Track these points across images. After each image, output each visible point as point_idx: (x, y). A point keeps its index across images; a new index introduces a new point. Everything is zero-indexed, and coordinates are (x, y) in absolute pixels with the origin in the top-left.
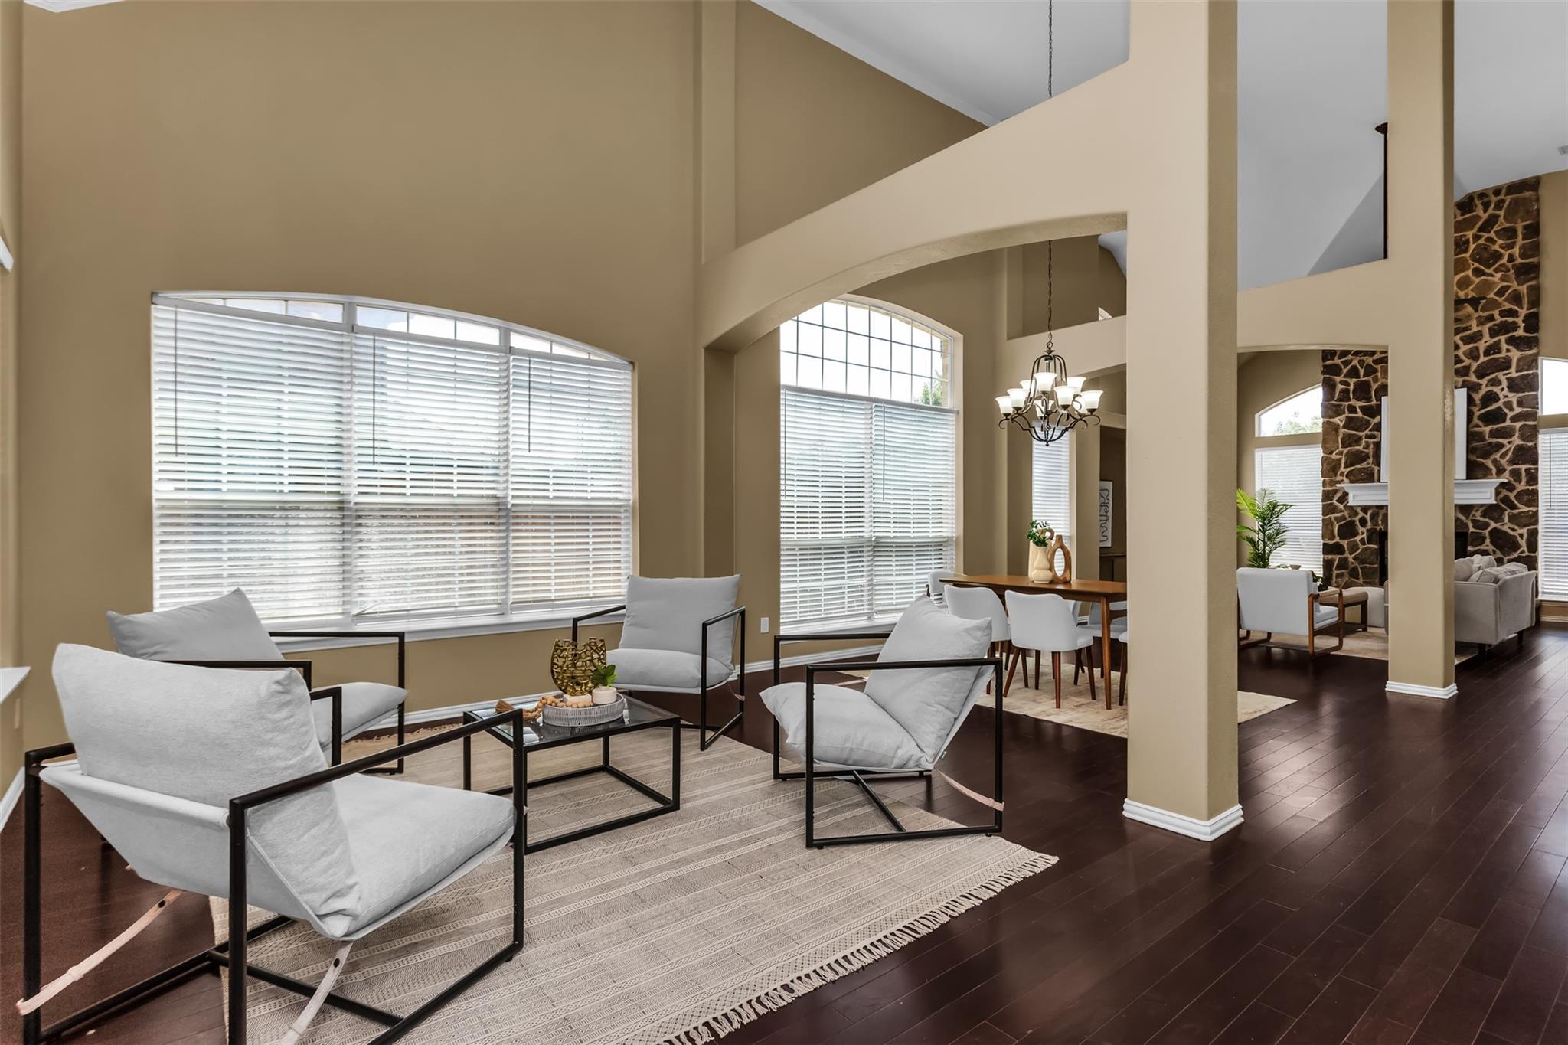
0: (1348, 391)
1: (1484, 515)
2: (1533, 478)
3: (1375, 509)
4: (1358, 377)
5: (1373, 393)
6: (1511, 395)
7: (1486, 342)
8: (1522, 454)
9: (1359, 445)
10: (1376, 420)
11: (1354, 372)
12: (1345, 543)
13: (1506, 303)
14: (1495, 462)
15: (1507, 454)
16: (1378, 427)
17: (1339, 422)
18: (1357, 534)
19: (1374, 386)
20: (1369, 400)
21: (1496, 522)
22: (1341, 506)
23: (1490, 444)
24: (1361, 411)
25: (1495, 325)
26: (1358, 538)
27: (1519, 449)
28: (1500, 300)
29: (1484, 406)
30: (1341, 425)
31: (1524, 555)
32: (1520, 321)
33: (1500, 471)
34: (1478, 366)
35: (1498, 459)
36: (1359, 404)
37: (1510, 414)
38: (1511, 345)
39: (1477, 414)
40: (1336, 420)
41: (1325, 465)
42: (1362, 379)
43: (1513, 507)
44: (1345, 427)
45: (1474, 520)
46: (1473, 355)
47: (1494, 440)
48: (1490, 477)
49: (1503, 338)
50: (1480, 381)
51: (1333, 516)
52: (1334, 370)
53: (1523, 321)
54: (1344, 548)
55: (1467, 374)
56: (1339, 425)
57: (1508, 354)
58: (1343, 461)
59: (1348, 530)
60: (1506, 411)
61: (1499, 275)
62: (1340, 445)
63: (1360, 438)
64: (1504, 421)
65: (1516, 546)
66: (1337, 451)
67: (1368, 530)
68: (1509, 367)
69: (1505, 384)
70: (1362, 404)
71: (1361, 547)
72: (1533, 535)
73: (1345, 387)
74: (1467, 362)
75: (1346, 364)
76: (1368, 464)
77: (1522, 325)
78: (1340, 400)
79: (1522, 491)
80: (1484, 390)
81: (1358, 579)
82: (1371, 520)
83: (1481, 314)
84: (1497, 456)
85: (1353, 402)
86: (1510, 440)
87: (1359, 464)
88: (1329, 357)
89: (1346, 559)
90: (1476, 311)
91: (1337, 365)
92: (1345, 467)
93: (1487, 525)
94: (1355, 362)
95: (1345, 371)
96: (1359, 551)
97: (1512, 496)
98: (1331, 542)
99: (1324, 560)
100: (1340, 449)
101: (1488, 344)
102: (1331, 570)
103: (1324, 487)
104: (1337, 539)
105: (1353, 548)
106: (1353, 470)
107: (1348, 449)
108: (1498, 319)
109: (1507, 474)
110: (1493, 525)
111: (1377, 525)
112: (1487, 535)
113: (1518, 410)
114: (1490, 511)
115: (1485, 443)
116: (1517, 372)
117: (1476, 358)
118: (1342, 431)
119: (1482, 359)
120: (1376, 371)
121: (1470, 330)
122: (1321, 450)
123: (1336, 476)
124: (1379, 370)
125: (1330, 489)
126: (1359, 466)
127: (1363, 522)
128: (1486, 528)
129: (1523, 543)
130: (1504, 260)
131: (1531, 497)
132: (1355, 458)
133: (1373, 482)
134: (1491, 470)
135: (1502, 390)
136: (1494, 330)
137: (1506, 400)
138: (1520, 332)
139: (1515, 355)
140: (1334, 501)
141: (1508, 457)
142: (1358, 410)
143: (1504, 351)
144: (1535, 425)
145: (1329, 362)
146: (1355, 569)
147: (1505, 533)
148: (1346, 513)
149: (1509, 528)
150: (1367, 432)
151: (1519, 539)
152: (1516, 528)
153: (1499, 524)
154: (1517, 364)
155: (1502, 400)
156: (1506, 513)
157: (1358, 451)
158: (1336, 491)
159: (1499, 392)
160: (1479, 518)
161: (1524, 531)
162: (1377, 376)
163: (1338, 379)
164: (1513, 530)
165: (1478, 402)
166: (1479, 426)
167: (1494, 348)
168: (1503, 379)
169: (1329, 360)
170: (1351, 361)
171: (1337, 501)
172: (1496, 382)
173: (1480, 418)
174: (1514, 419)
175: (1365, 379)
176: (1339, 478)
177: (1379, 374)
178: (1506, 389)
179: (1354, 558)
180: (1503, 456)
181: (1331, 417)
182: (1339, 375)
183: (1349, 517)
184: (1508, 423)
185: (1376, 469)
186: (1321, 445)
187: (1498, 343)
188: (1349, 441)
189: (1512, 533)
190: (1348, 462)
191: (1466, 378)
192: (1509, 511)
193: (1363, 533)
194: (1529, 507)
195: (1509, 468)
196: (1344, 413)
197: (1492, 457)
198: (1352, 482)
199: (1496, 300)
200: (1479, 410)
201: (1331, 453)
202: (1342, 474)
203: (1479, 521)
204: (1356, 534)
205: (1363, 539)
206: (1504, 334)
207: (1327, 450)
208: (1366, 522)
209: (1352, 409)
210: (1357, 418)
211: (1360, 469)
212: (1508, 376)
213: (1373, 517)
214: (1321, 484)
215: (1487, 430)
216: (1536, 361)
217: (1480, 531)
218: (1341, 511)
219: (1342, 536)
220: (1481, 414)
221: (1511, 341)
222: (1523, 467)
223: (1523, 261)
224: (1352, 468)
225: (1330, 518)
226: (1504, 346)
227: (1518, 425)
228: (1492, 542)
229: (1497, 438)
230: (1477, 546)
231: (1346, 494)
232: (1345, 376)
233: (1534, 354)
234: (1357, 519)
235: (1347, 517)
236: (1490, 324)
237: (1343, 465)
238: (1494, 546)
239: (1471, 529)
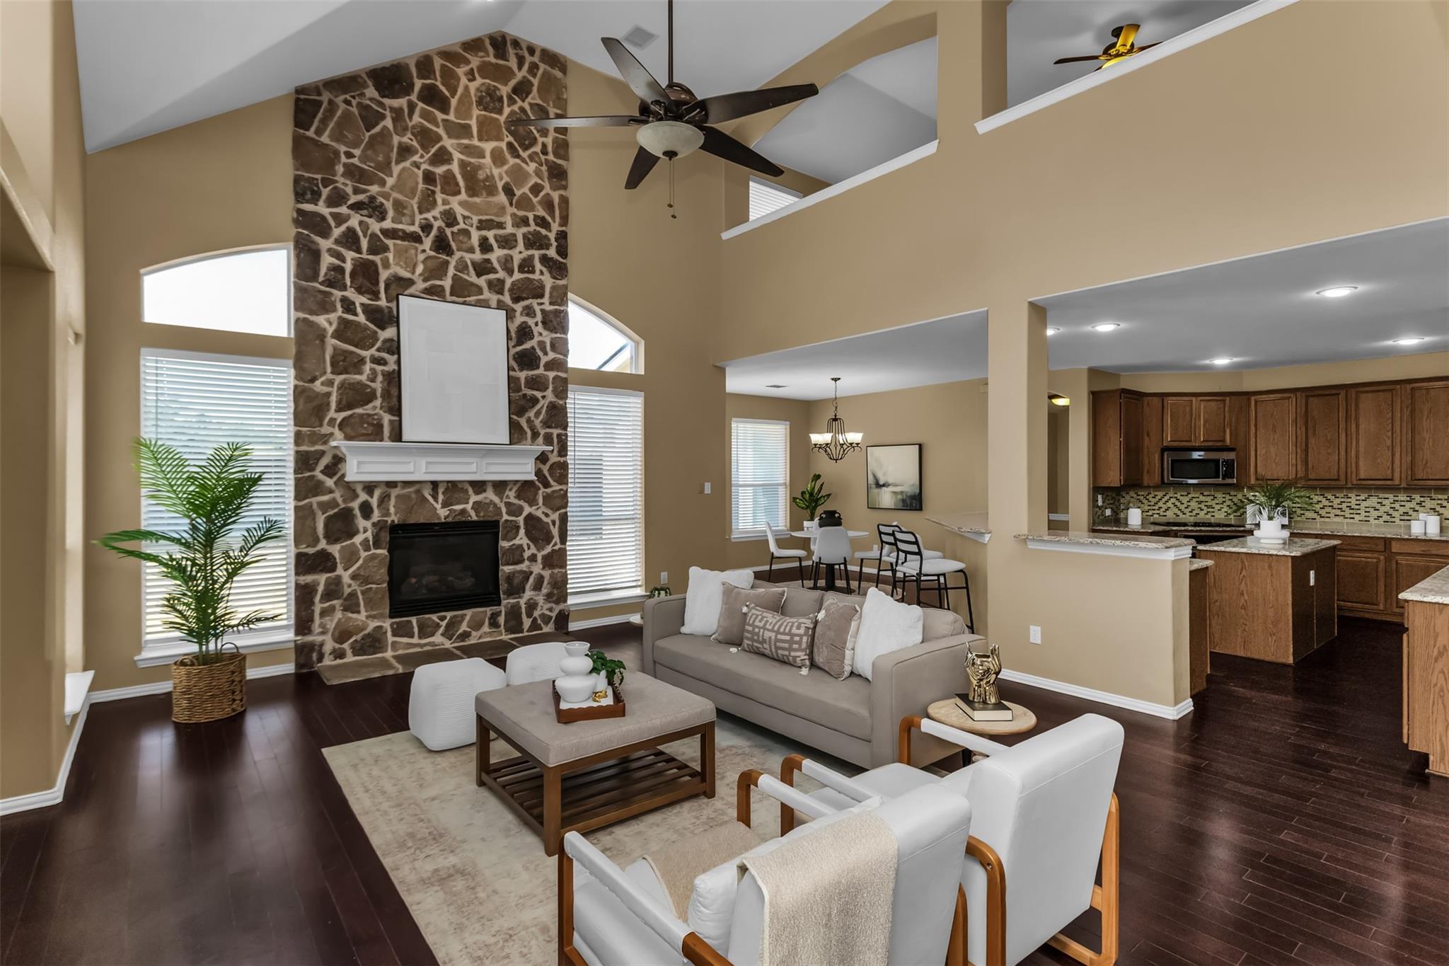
0: (341, 270)
1: (518, 497)
2: (563, 450)
3: (385, 489)
4: (359, 251)
5: (382, 286)
6: (545, 333)
7: (521, 252)
8: (555, 415)
9: (360, 373)
10: (389, 333)
11: (350, 239)
12: (335, 550)
13: (539, 208)
14: (529, 421)
15: (541, 413)
16: (394, 347)
17: (326, 325)
18: (356, 532)
19: (384, 275)
20: (376, 295)
21: (531, 506)
22: (330, 482)
23: (525, 395)
24: (364, 313)
25: (529, 232)
26: (358, 539)
27: (552, 407)
28: (535, 200)
29: (519, 343)
30: (331, 330)
31: (556, 548)
32: (552, 236)
33: (535, 435)
34: (513, 284)
35: (533, 419)
36: (360, 300)
37: (544, 359)
38: (546, 267)
39: (513, 351)
40: (321, 320)
41: (301, 401)
42: (365, 256)
43: (547, 485)
44: (338, 335)
45: (509, 502)
46: (507, 264)
47: (530, 392)
48: (525, 442)
49: (537, 254)
50: (515, 306)
51: (315, 500)
52: (318, 225)
53: (556, 240)
54: (335, 559)
55: (501, 292)
56: (325, 330)
57: (541, 277)
58: (334, 399)
59: (341, 525)
60: (540, 353)
61: (533, 166)
62: (329, 369)
63: (362, 361)
64: (538, 367)
65: (548, 538)
66: (323, 379)
67: (374, 525)
68: (542, 296)
69: (539, 317)
70: (364, 300)
71: (363, 554)
72: (564, 519)
73: (337, 262)
74: (501, 274)
75: (340, 219)
76: (375, 408)
77: (555, 244)
78: (330, 283)
79: (554, 463)
80: (519, 319)
81: (359, 612)
82: (379, 506)
83: (514, 210)
84: (531, 414)
85: (351, 294)
86: (544, 394)
87: (362, 405)
88: (309, 196)
89: (339, 578)
90: (511, 204)
91: (323, 218)
92: (339, 410)
93: (521, 509)
94: (354, 222)
95: (337, 232)
96: (361, 562)
97: (545, 469)
98: (311, 551)
99: (298, 586)
100: (329, 376)
101: (522, 256)
102: (312, 603)
103: (297, 443)
104: (323, 544)
105: (350, 557)
106: (351, 416)
107: (343, 377)
108: (533, 227)
109: (540, 439)
110: (527, 510)
111: (388, 514)
112: (522, 524)
113: (552, 355)
114: (526, 489)
115: (520, 394)
116: (551, 303)
117: (511, 272)
118: (331, 342)
119: (517, 276)
120: (386, 249)
121: (505, 228)
122: (292, 372)
123: (321, 425)
124: (392, 248)
125: (312, 449)
126: (359, 411)
127: (366, 510)
128: (520, 515)
129: (555, 531)
130: (538, 148)
131: (561, 472)
132: (355, 396)
133: (381, 440)
134: (526, 433)
135: (536, 324)
136: (529, 239)
137: (541, 339)
138: (552, 253)
139: (548, 281)
140: (318, 473)
141: (541, 417)
142: (359, 310)
143: (538, 272)
144: (566, 379)
145: (308, 207)
146: (353, 595)
147: (539, 519)
148: (337, 495)
149: (543, 513)
150: (373, 351)
151: (552, 527)
152: (549, 512)
153: (534, 508)
154: (551, 293)
155: (537, 338)
156: (540, 492)
157: (360, 383)
158: (323, 453)
159: (533, 326)
160: (513, 500)
161: (555, 516)
162: (387, 259)
163: (324, 244)
164: (547, 515)
165: (513, 335)
166: (514, 370)
167: (526, 266)
168: (537, 309)
169: (308, 202)
170: (348, 218)
171: (322, 472)
172: (529, 311)
173: (515, 359)
174: (549, 367)
175: (371, 257)
176: (326, 429)
177: (391, 256)
178: (540, 324)
179: (354, 577)
180: (538, 414)
181: (312, 313)
182: (325, 233)
183: (344, 501)
184: (541, 371)
185: (387, 418)
186: (291, 362)
187: (531, 258)
188: (344, 363)
189: (545, 519)
190: (344, 402)
191: (501, 297)
192: (542, 490)
193: (365, 531)
194: (561, 484)
195: (542, 432)
196: (335, 310)
197: (527, 415)
198: (348, 438)
199: (530, 199)
200: (514, 347)
201: (313, 380)
202: (332, 421)
203: (514, 504)
204: (352, 533)
205: (366, 540)
206: (539, 249)
207: (304, 374)
208: (372, 511)
209: (349, 306)
210: (358, 324)
211: (361, 416)
212: (542, 307)
213: (384, 500)
214: (292, 440)
215: (523, 375)
216: (566, 294)
217: (513, 518)
218: (331, 491)
219: (332, 538)
220: (517, 353)
221: (545, 260)
222: (555, 432)
223: (555, 160)
224: (349, 413)
225: (310, 505)
226: (538, 266)
227: (551, 375)
228: (528, 534)
229: (533, 389)
230: (512, 540)
231: (338, 460)
232: (337, 242)
233: (564, 285)
234: (355, 505)
235: (340, 500)
236: (525, 230)
237: (333, 406)
238: (530, 539)
239: (505, 517)
